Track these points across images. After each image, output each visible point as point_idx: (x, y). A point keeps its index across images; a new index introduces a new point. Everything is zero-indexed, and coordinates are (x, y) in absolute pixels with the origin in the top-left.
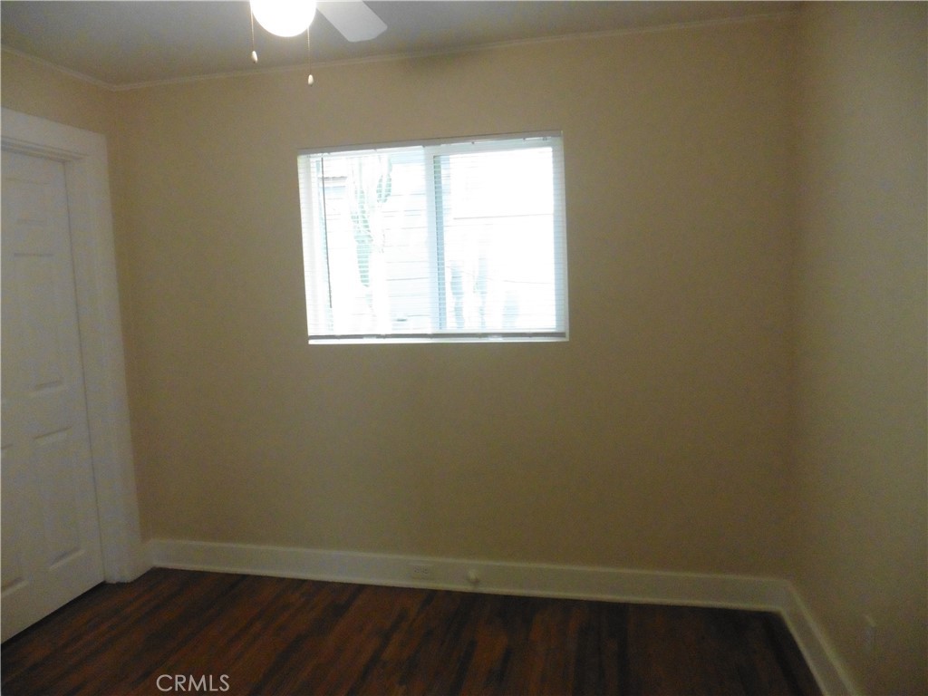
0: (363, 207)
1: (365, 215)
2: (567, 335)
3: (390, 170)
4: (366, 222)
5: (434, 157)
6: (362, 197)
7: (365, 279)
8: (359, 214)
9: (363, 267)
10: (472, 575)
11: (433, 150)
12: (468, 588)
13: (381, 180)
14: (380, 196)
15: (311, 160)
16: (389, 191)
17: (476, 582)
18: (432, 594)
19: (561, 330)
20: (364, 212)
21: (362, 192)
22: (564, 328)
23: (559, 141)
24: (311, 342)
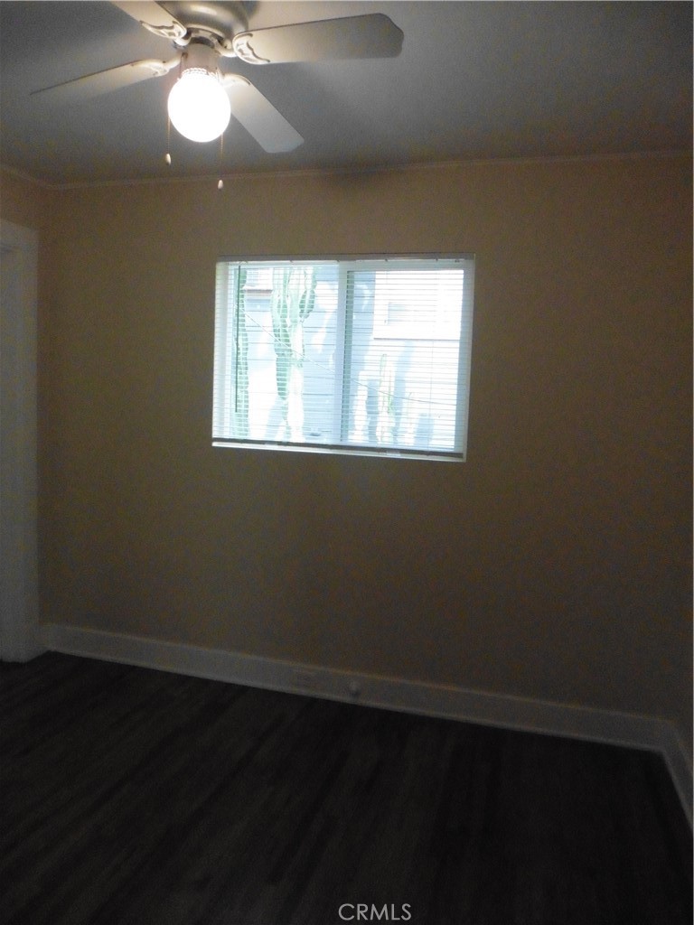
0: (285, 321)
1: (287, 329)
2: (465, 455)
3: (314, 287)
4: (287, 336)
5: (348, 272)
6: (283, 311)
7: (282, 391)
8: (280, 328)
9: (281, 380)
10: (354, 686)
11: (347, 265)
12: (347, 699)
13: (304, 297)
14: (302, 312)
15: (230, 267)
16: (312, 307)
17: (356, 694)
18: (313, 701)
19: (460, 450)
20: (285, 326)
21: (285, 306)
22: (462, 449)
23: (471, 264)
24: (215, 444)
